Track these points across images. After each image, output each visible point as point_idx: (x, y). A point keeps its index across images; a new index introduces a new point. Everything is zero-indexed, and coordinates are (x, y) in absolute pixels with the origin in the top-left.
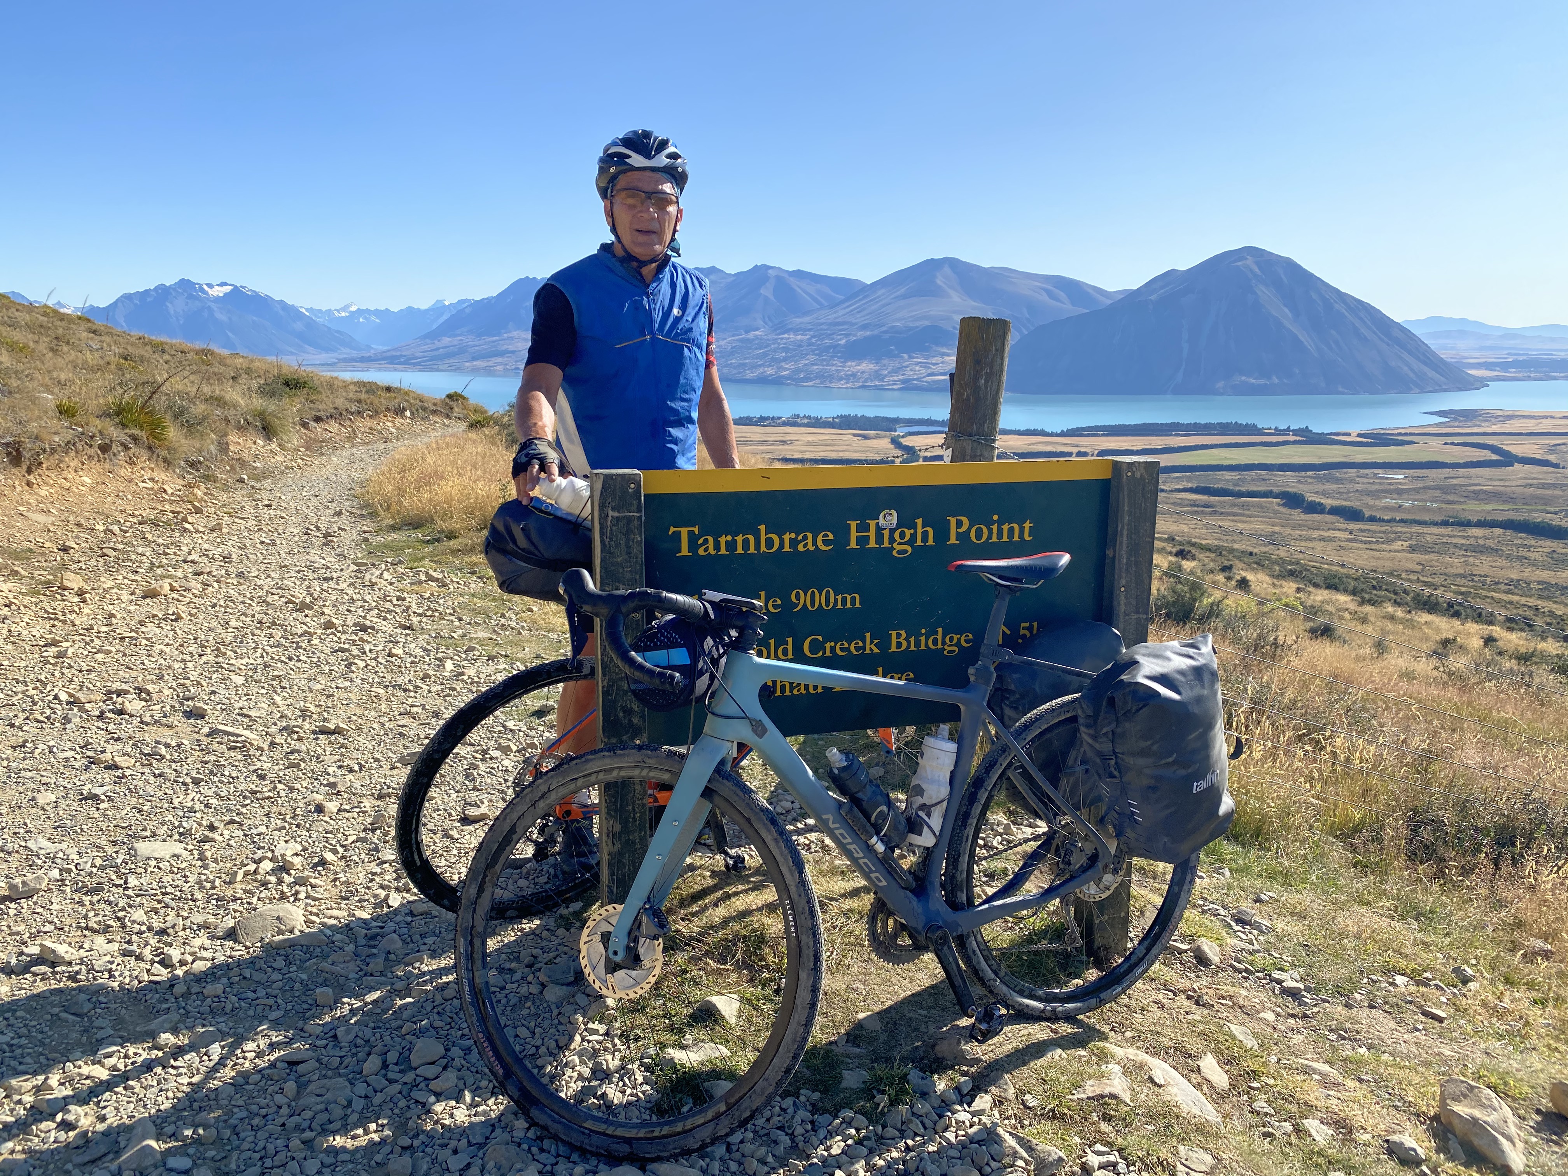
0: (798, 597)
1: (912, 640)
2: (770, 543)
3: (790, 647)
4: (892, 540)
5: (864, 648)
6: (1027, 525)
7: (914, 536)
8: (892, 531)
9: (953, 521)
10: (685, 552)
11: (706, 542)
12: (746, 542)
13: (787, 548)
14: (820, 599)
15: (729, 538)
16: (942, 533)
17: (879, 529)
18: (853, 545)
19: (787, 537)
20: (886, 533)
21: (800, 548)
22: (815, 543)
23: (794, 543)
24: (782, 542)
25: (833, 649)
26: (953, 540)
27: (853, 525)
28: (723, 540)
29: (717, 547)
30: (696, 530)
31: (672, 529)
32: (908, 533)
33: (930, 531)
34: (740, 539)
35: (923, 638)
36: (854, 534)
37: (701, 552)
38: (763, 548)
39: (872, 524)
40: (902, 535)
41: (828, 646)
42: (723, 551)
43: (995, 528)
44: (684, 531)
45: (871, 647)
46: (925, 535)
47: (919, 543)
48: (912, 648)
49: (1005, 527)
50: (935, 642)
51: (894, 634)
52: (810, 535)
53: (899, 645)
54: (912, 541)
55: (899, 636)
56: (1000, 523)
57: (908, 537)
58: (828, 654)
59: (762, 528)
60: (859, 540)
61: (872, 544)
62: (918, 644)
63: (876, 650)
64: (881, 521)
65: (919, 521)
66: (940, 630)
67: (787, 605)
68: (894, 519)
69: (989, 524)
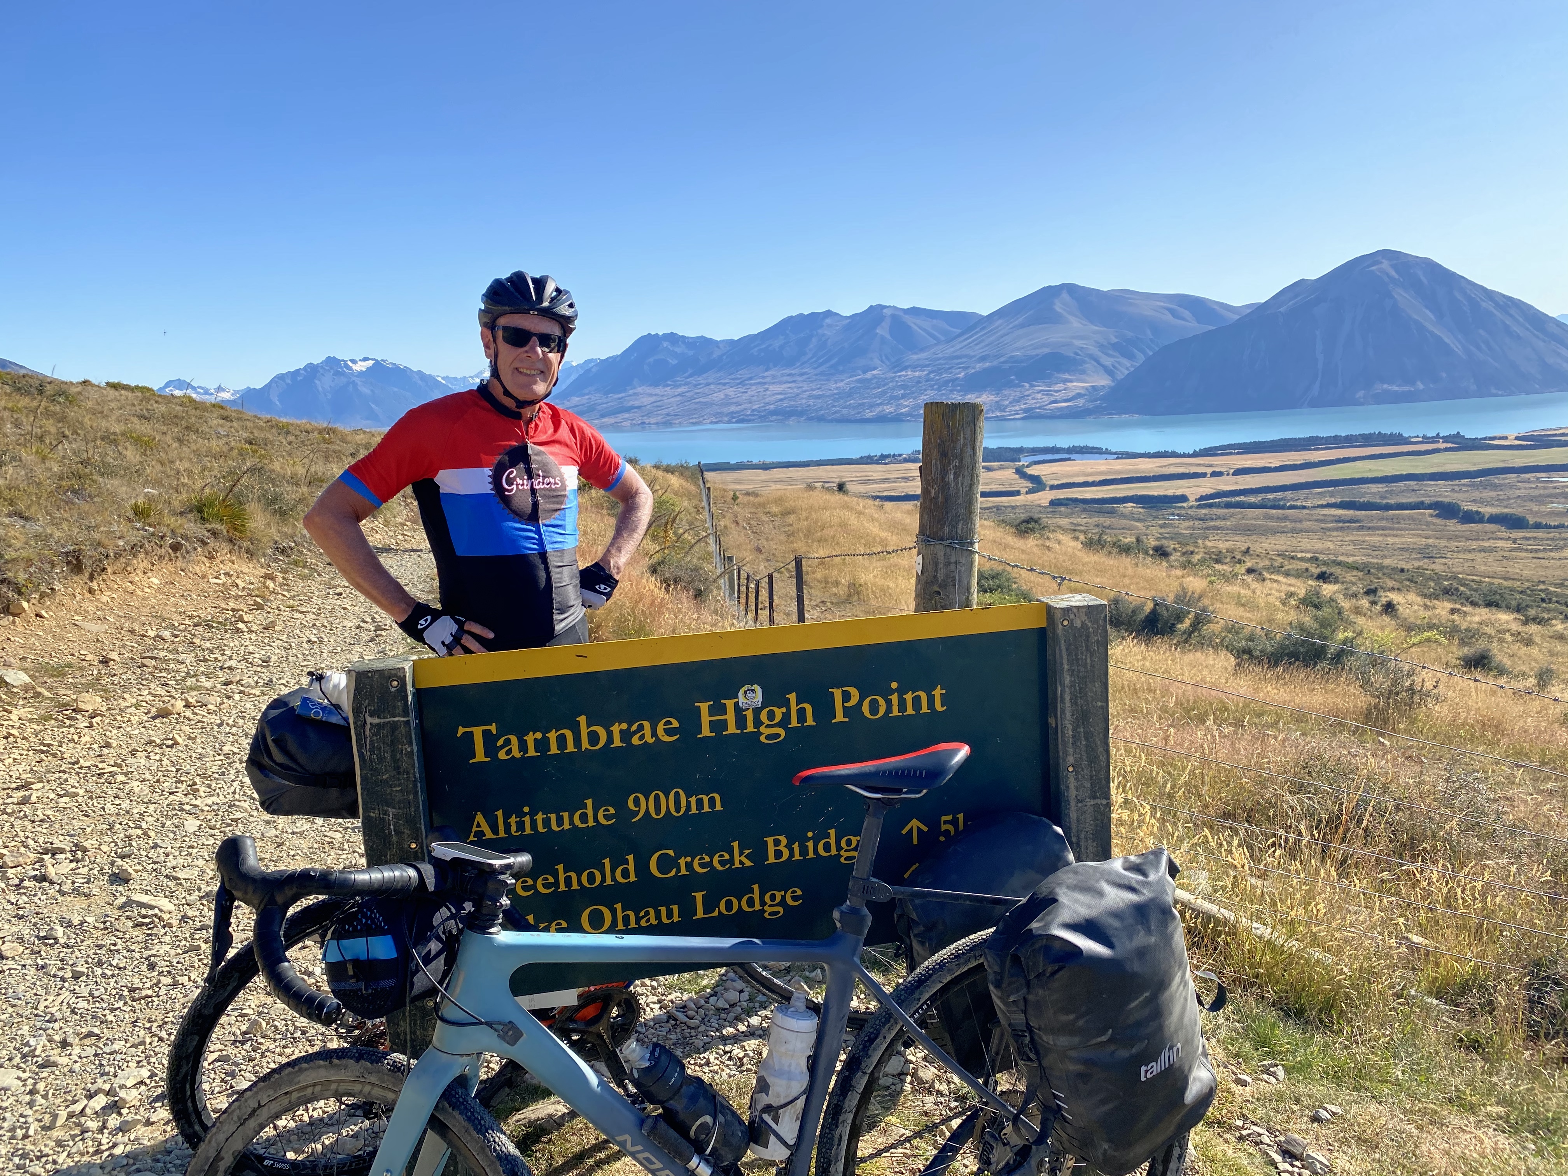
0: (637, 802)
1: (796, 846)
2: (594, 738)
3: (631, 867)
4: (758, 723)
5: (731, 861)
6: (938, 692)
7: (786, 717)
8: (757, 712)
9: (838, 693)
10: (480, 756)
11: (508, 742)
12: (562, 740)
13: (617, 743)
14: (668, 804)
15: (539, 735)
16: (824, 709)
17: (738, 710)
18: (706, 732)
19: (616, 729)
20: (749, 715)
21: (635, 741)
22: (654, 734)
23: (626, 735)
24: (610, 735)
25: (689, 866)
26: (840, 717)
27: (704, 707)
28: (530, 738)
29: (523, 746)
30: (493, 728)
31: (461, 730)
32: (779, 712)
33: (808, 707)
34: (552, 735)
35: (810, 844)
36: (706, 719)
37: (502, 755)
38: (585, 745)
39: (730, 704)
40: (771, 716)
41: (682, 861)
42: (532, 752)
43: (894, 698)
44: (477, 732)
45: (741, 860)
46: (801, 713)
47: (794, 723)
48: (797, 857)
49: (909, 697)
50: (827, 847)
51: (770, 841)
52: (646, 725)
53: (778, 854)
54: (785, 721)
55: (777, 843)
56: (901, 692)
57: (778, 718)
58: (683, 871)
59: (582, 719)
60: (713, 725)
61: (732, 729)
62: (804, 851)
63: (748, 863)
64: (741, 699)
65: (792, 697)
66: (832, 832)
67: (623, 813)
68: (758, 696)
69: (886, 693)
